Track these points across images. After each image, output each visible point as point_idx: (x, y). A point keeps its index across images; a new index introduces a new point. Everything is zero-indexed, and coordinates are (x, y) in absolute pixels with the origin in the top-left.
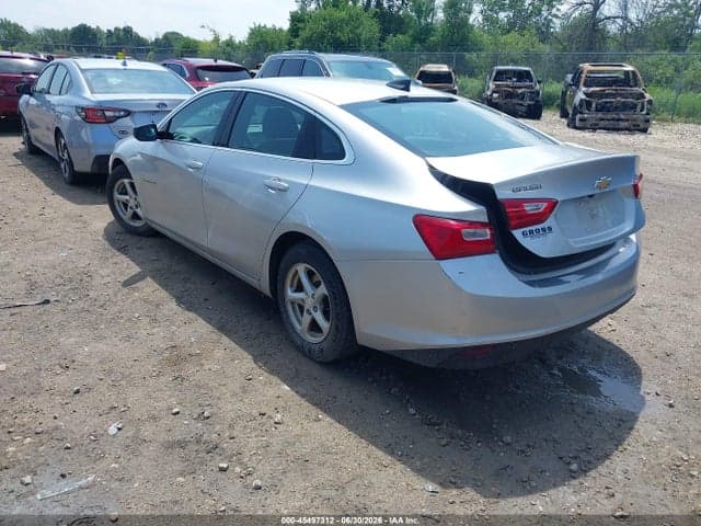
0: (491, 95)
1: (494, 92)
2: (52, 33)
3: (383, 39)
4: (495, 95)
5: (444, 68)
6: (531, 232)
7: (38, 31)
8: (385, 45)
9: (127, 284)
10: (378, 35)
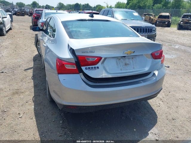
0: (180, 23)
1: (181, 21)
2: (70, 5)
3: (153, 6)
4: (182, 23)
5: (168, 14)
6: (89, 68)
7: (67, 5)
8: (154, 8)
9: (26, 70)
10: (152, 4)
